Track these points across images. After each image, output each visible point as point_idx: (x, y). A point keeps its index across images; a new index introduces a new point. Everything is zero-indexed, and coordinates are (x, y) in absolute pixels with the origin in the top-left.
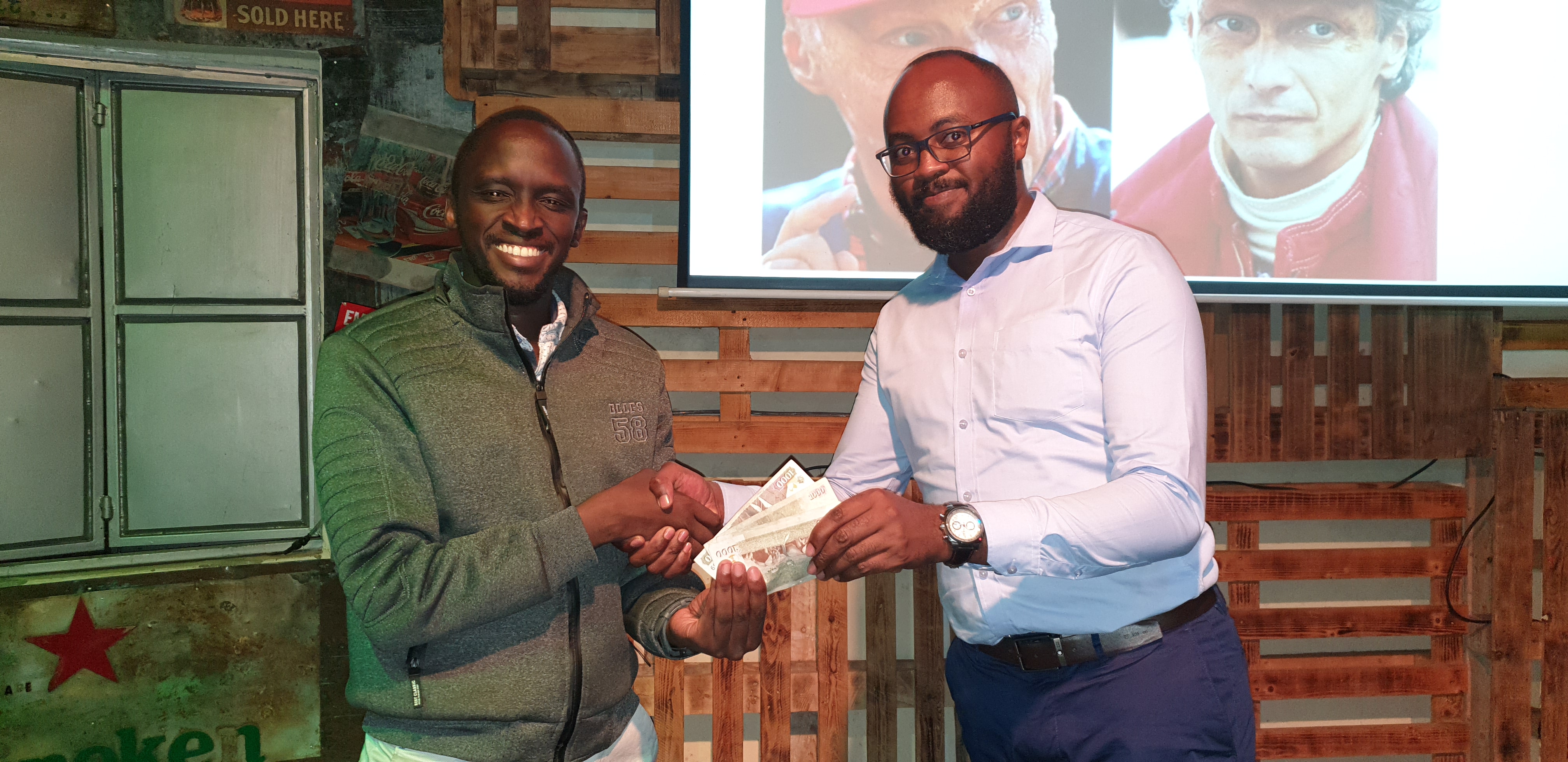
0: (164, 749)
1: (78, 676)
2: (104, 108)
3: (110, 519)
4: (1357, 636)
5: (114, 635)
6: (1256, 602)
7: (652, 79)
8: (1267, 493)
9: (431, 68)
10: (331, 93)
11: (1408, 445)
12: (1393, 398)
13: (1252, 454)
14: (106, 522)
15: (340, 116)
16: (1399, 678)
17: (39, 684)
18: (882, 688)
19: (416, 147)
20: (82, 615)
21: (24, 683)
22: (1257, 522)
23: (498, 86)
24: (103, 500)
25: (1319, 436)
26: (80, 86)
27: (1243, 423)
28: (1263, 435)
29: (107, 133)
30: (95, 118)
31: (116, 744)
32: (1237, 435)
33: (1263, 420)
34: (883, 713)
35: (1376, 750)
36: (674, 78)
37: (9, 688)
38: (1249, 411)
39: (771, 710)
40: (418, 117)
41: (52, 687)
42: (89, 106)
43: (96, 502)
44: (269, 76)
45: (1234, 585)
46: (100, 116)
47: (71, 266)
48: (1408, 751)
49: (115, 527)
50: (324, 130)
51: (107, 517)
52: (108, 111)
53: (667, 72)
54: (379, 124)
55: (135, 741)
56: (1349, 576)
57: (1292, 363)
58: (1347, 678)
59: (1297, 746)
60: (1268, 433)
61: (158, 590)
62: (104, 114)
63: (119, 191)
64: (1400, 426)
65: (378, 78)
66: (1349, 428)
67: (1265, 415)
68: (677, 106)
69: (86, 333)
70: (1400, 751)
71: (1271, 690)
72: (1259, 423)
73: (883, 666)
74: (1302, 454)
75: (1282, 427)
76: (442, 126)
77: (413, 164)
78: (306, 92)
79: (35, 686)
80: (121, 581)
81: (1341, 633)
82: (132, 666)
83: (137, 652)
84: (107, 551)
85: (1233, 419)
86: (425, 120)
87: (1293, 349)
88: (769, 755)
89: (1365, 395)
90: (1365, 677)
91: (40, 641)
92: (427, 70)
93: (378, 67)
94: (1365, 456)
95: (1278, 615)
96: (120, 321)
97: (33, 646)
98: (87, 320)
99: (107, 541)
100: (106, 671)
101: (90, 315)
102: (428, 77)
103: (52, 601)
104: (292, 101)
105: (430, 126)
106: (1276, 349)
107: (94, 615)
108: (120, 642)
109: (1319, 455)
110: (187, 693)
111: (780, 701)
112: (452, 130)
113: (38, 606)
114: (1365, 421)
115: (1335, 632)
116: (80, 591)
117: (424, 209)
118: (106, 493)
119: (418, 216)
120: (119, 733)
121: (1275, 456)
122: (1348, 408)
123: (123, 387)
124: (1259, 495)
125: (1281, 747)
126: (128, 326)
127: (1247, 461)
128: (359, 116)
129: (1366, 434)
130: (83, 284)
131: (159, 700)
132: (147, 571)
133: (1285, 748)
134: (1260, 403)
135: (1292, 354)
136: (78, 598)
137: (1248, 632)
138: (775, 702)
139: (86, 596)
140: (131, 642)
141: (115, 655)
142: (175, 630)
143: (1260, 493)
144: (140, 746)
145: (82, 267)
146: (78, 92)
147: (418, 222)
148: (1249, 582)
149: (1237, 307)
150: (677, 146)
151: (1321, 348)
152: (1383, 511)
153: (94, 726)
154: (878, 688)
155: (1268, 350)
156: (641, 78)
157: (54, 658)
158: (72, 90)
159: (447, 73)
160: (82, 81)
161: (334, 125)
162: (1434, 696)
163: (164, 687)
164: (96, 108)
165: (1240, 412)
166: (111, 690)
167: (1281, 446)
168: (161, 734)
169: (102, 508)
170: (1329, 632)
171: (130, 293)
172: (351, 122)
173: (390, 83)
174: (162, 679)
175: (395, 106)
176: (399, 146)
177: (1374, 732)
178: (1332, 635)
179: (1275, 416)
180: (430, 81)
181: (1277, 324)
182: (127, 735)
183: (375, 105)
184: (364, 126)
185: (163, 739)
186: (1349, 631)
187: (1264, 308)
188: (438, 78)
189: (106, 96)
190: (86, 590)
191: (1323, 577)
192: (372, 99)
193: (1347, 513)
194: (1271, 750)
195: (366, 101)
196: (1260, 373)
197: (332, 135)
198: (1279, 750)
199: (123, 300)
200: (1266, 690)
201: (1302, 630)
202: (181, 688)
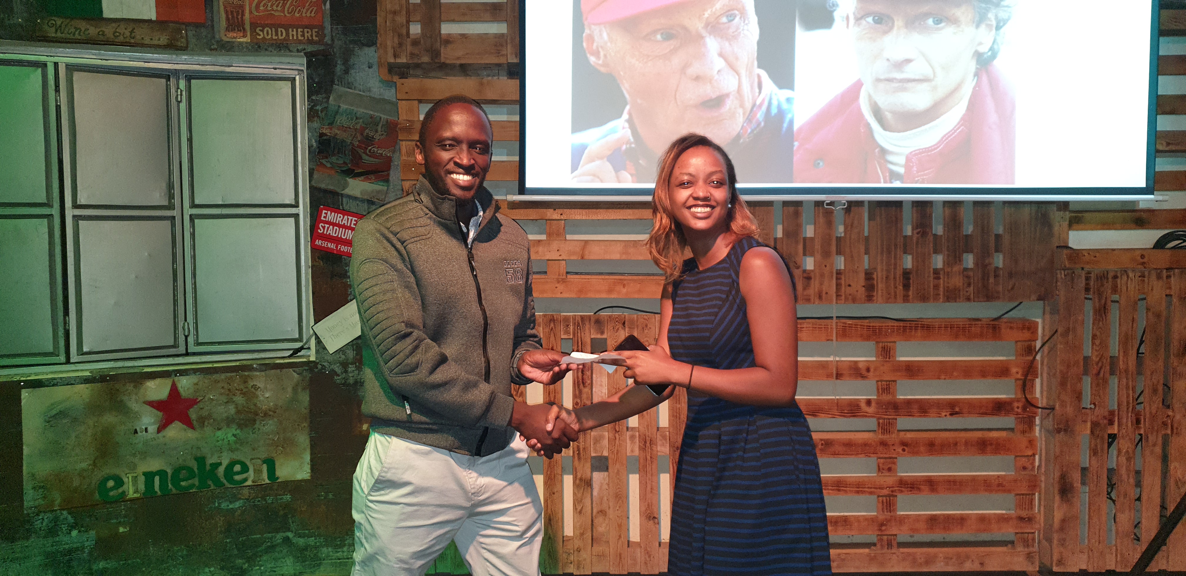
0: (221, 470)
1: (173, 425)
2: (181, 91)
3: (188, 336)
4: (963, 417)
5: (193, 402)
6: (894, 395)
7: (505, 65)
8: (902, 324)
9: (371, 61)
10: (312, 78)
11: (998, 292)
12: (987, 261)
13: (891, 298)
14: (186, 337)
15: (317, 93)
16: (991, 444)
17: (152, 429)
18: (648, 443)
19: (362, 110)
20: (174, 389)
21: (144, 428)
22: (895, 342)
23: (411, 72)
24: (184, 324)
25: (936, 287)
26: (168, 79)
27: (884, 278)
28: (897, 285)
29: (183, 106)
30: (177, 97)
31: (194, 465)
32: (880, 285)
33: (898, 277)
34: (649, 458)
35: (975, 490)
36: (516, 65)
37: (136, 430)
38: (888, 271)
39: (579, 454)
40: (364, 92)
41: (159, 431)
42: (173, 90)
43: (181, 325)
44: (275, 69)
45: (880, 383)
46: (179, 96)
47: (164, 185)
48: (997, 491)
49: (191, 340)
50: (308, 101)
51: (186, 334)
52: (184, 93)
53: (512, 61)
54: (340, 97)
55: (205, 464)
56: (957, 378)
57: (918, 238)
58: (956, 444)
59: (922, 487)
60: (901, 284)
61: (216, 376)
62: (181, 95)
63: (190, 140)
64: (992, 280)
65: (339, 68)
66: (957, 281)
67: (899, 272)
68: (517, 82)
69: (173, 225)
70: (991, 491)
71: (904, 450)
72: (895, 278)
73: (648, 429)
74: (924, 298)
75: (911, 281)
76: (378, 97)
77: (361, 121)
78: (297, 78)
79: (150, 429)
80: (195, 371)
81: (951, 415)
82: (202, 420)
83: (205, 413)
84: (187, 354)
85: (877, 276)
86: (368, 94)
87: (919, 230)
89: (969, 260)
90: (967, 443)
91: (151, 404)
92: (369, 63)
93: (339, 62)
94: (968, 299)
95: (909, 403)
96: (192, 218)
97: (148, 407)
98: (174, 217)
99: (187, 349)
100: (188, 423)
101: (175, 215)
102: (369, 67)
103: (158, 381)
104: (289, 83)
105: (370, 97)
106: (908, 230)
107: (181, 390)
108: (195, 406)
109: (936, 299)
110: (233, 438)
111: (584, 448)
112: (384, 100)
113: (151, 384)
114: (968, 277)
115: (948, 414)
116: (173, 376)
117: (367, 149)
118: (186, 320)
119: (364, 153)
120: (196, 459)
121: (906, 299)
122: (956, 268)
123: (194, 257)
124: (895, 325)
125: (911, 488)
126: (196, 221)
127: (887, 302)
128: (328, 92)
129: (969, 285)
130: (171, 197)
131: (218, 441)
132: (210, 365)
133: (913, 488)
134: (895, 264)
135: (918, 233)
136: (171, 380)
137: (888, 413)
138: (581, 450)
139: (176, 379)
140: (201, 406)
141: (193, 414)
142: (225, 401)
143: (896, 324)
144: (208, 467)
145: (170, 186)
146: (167, 82)
147: (364, 156)
148: (890, 381)
150: (518, 107)
151: (939, 229)
152: (981, 336)
153: (183, 454)
154: (645, 442)
155: (901, 230)
156: (499, 65)
157: (160, 414)
158: (163, 81)
159: (380, 65)
160: (169, 75)
161: (314, 98)
162: (1016, 456)
163: (219, 433)
164: (177, 92)
165: (882, 270)
166: (191, 434)
167: (910, 293)
168: (219, 461)
169: (184, 329)
170: (944, 414)
171: (197, 202)
172: (324, 95)
173: (347, 72)
174: (219, 429)
175: (349, 85)
176: (353, 110)
177: (974, 479)
178: (946, 416)
179: (906, 274)
180: (371, 70)
181: (907, 214)
182: (201, 460)
183: (338, 85)
184: (331, 98)
185: (220, 464)
186: (957, 413)
187: (899, 204)
188: (375, 67)
189: (182, 84)
190: (176, 376)
191: (939, 379)
192: (336, 82)
193: (956, 337)
194: (903, 489)
195: (332, 82)
196: (896, 245)
197: (312, 104)
198: (909, 489)
199: (194, 206)
200: (900, 450)
201: (924, 412)
202: (230, 435)
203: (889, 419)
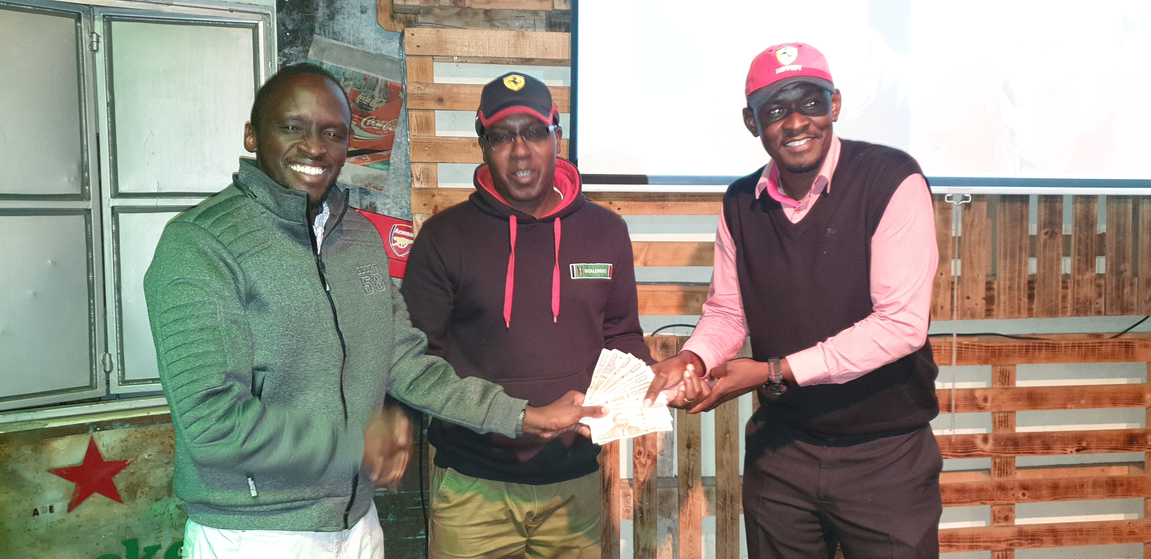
0: (161, 554)
1: (91, 499)
2: (98, 36)
3: (110, 372)
4: (1090, 453)
5: (119, 465)
6: (1013, 428)
7: (543, 14)
8: (1024, 343)
9: (364, 4)
10: (284, 25)
11: (1132, 304)
12: (1122, 268)
13: (1013, 313)
14: (107, 373)
15: (291, 44)
16: (1122, 485)
17: (60, 506)
18: (728, 499)
19: (353, 69)
20: (93, 450)
21: (48, 506)
22: (1015, 365)
23: (420, 19)
24: (104, 357)
25: (1064, 298)
26: (78, 19)
27: (1007, 288)
28: (1022, 297)
29: (100, 57)
30: (91, 45)
31: (122, 550)
32: (1002, 298)
33: (1022, 286)
34: (729, 519)
35: (1103, 541)
36: (565, 13)
37: (36, 510)
38: (1012, 279)
39: (642, 517)
40: (354, 44)
41: (71, 508)
42: (85, 35)
43: (100, 357)
44: (232, 11)
45: (997, 415)
46: (95, 44)
47: (74, 168)
48: (1127, 541)
49: (114, 377)
50: (279, 55)
51: (108, 369)
52: (101, 40)
53: (560, 8)
54: (323, 50)
55: (137, 549)
56: (1083, 407)
57: (1045, 241)
58: (1082, 486)
59: (1043, 538)
60: (1026, 296)
61: (152, 428)
62: (98, 42)
63: (111, 105)
64: (1127, 290)
65: (321, 13)
66: (1088, 291)
67: (1024, 281)
68: (566, 36)
69: (88, 222)
70: (1121, 541)
71: (1024, 495)
72: (1019, 288)
73: (729, 483)
74: (1052, 312)
75: (1036, 292)
76: (374, 52)
77: (351, 83)
78: (261, 25)
79: (57, 507)
80: (123, 422)
81: (1078, 451)
82: (133, 491)
83: (137, 479)
84: (110, 398)
85: (999, 285)
86: (360, 47)
87: (1046, 230)
88: (640, 552)
89: (1101, 265)
90: (1096, 484)
91: (60, 472)
92: (361, 6)
93: (321, 4)
94: (1099, 313)
95: (1030, 437)
96: (115, 212)
97: (56, 476)
98: (88, 211)
99: (108, 390)
100: (113, 494)
101: (90, 207)
102: (362, 12)
103: (69, 439)
104: (250, 31)
105: (364, 52)
106: (1033, 229)
107: (102, 449)
108: (123, 471)
109: (1064, 313)
111: (649, 510)
112: (382, 56)
113: (60, 444)
114: (1099, 286)
115: (1074, 450)
116: (91, 431)
117: (361, 120)
118: (106, 351)
120: (125, 543)
121: (1030, 315)
122: (1088, 276)
123: (118, 264)
124: (1017, 344)
125: (1032, 539)
126: (121, 216)
127: (1009, 318)
128: (307, 44)
129: (1100, 295)
130: (85, 182)
131: (156, 516)
132: (144, 414)
133: (1034, 540)
134: (1020, 272)
135: (1046, 234)
136: (89, 437)
137: (1007, 451)
138: (645, 512)
139: (96, 435)
140: (132, 471)
141: (120, 481)
142: (166, 461)
143: (1018, 343)
144: (141, 553)
145: (83, 168)
146: (76, 23)
147: (357, 131)
148: (1008, 412)
149: (1004, 198)
150: (568, 69)
151: (1068, 228)
152: (1112, 356)
153: (105, 539)
154: (725, 499)
155: (1027, 230)
156: (535, 13)
157: (72, 485)
158: (72, 21)
159: (378, 8)
160: (79, 14)
161: (286, 51)
162: (1146, 499)
163: (159, 506)
164: (91, 37)
165: (1005, 280)
166: (117, 509)
167: (1035, 306)
168: (158, 543)
169: (104, 363)
170: (1069, 450)
171: (122, 189)
172: (301, 48)
173: (331, 17)
174: (157, 500)
175: (335, 35)
176: (340, 68)
177: (1102, 527)
178: (1072, 452)
179: (1031, 283)
180: (364, 16)
181: (1034, 210)
182: (131, 545)
183: (320, 35)
184: (311, 52)
185: (159, 547)
186: (1084, 449)
187: (1024, 199)
188: (371, 13)
189: (99, 27)
190: (95, 430)
191: (1065, 408)
192: (317, 30)
193: (1084, 358)
194: (1023, 542)
195: (312, 31)
196: (1021, 248)
197: (285, 59)
198: (1030, 541)
199: (117, 194)
200: (1020, 495)
201: (1049, 449)
202: (172, 507)
203: (1007, 457)
